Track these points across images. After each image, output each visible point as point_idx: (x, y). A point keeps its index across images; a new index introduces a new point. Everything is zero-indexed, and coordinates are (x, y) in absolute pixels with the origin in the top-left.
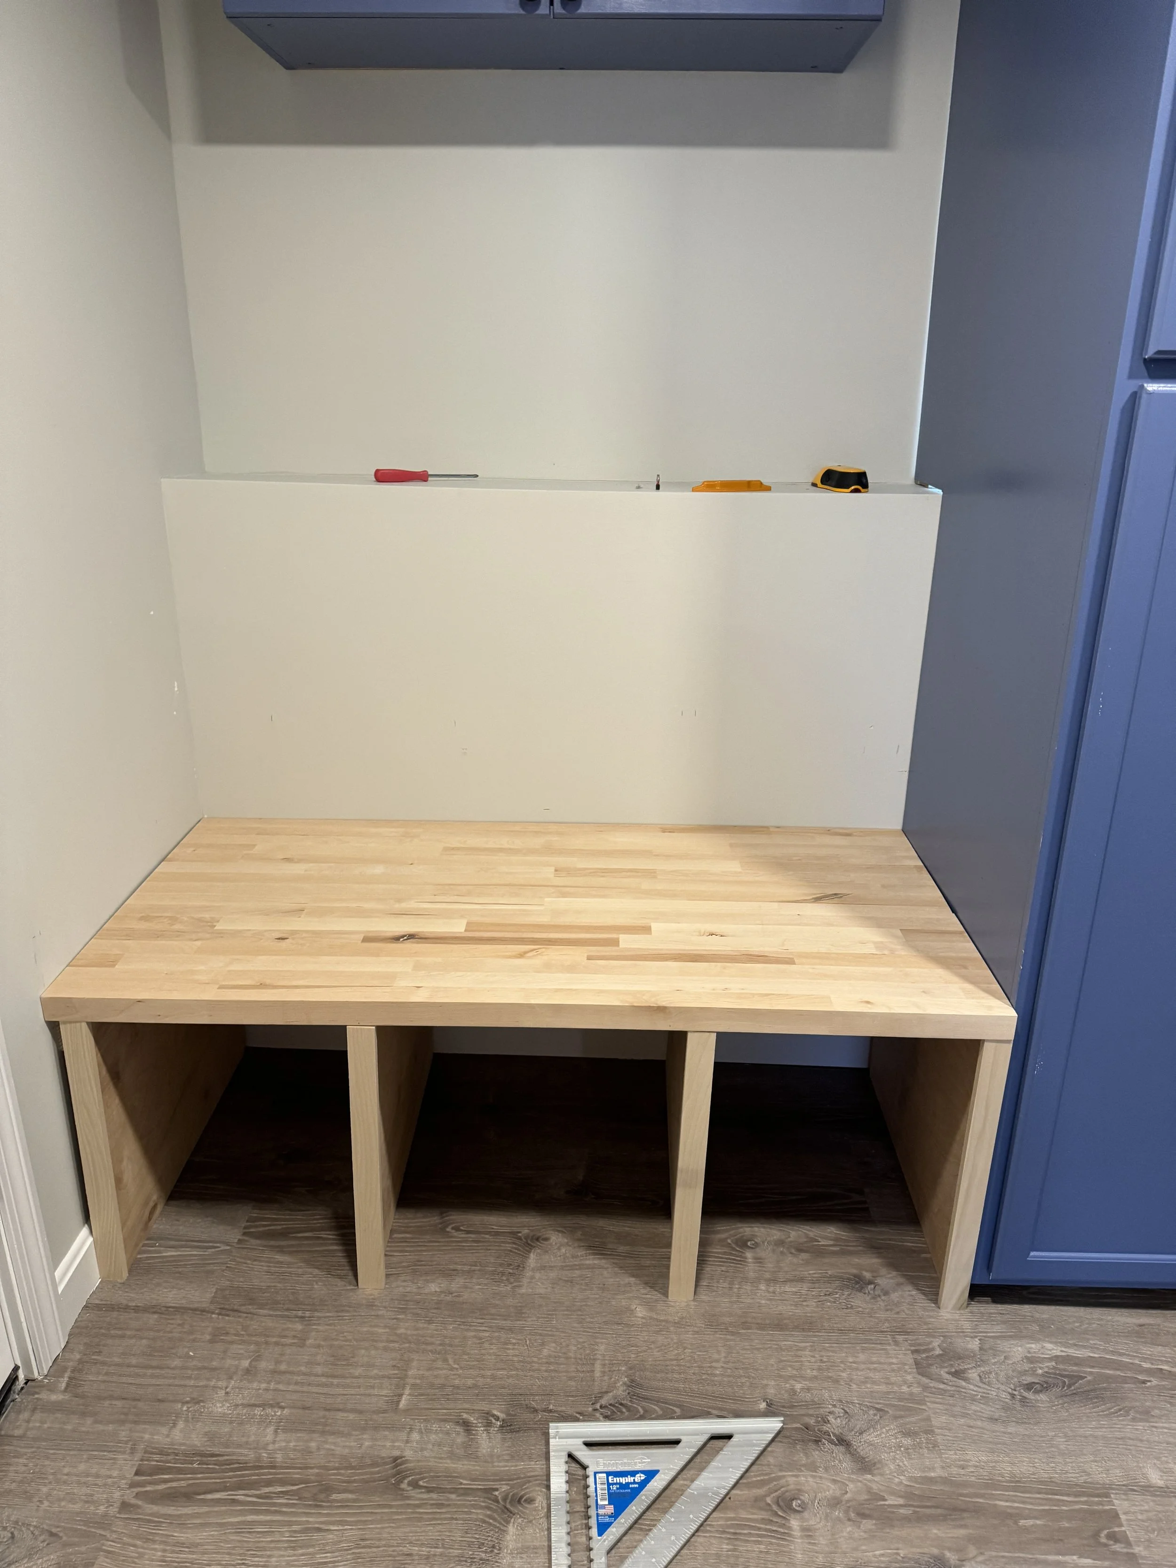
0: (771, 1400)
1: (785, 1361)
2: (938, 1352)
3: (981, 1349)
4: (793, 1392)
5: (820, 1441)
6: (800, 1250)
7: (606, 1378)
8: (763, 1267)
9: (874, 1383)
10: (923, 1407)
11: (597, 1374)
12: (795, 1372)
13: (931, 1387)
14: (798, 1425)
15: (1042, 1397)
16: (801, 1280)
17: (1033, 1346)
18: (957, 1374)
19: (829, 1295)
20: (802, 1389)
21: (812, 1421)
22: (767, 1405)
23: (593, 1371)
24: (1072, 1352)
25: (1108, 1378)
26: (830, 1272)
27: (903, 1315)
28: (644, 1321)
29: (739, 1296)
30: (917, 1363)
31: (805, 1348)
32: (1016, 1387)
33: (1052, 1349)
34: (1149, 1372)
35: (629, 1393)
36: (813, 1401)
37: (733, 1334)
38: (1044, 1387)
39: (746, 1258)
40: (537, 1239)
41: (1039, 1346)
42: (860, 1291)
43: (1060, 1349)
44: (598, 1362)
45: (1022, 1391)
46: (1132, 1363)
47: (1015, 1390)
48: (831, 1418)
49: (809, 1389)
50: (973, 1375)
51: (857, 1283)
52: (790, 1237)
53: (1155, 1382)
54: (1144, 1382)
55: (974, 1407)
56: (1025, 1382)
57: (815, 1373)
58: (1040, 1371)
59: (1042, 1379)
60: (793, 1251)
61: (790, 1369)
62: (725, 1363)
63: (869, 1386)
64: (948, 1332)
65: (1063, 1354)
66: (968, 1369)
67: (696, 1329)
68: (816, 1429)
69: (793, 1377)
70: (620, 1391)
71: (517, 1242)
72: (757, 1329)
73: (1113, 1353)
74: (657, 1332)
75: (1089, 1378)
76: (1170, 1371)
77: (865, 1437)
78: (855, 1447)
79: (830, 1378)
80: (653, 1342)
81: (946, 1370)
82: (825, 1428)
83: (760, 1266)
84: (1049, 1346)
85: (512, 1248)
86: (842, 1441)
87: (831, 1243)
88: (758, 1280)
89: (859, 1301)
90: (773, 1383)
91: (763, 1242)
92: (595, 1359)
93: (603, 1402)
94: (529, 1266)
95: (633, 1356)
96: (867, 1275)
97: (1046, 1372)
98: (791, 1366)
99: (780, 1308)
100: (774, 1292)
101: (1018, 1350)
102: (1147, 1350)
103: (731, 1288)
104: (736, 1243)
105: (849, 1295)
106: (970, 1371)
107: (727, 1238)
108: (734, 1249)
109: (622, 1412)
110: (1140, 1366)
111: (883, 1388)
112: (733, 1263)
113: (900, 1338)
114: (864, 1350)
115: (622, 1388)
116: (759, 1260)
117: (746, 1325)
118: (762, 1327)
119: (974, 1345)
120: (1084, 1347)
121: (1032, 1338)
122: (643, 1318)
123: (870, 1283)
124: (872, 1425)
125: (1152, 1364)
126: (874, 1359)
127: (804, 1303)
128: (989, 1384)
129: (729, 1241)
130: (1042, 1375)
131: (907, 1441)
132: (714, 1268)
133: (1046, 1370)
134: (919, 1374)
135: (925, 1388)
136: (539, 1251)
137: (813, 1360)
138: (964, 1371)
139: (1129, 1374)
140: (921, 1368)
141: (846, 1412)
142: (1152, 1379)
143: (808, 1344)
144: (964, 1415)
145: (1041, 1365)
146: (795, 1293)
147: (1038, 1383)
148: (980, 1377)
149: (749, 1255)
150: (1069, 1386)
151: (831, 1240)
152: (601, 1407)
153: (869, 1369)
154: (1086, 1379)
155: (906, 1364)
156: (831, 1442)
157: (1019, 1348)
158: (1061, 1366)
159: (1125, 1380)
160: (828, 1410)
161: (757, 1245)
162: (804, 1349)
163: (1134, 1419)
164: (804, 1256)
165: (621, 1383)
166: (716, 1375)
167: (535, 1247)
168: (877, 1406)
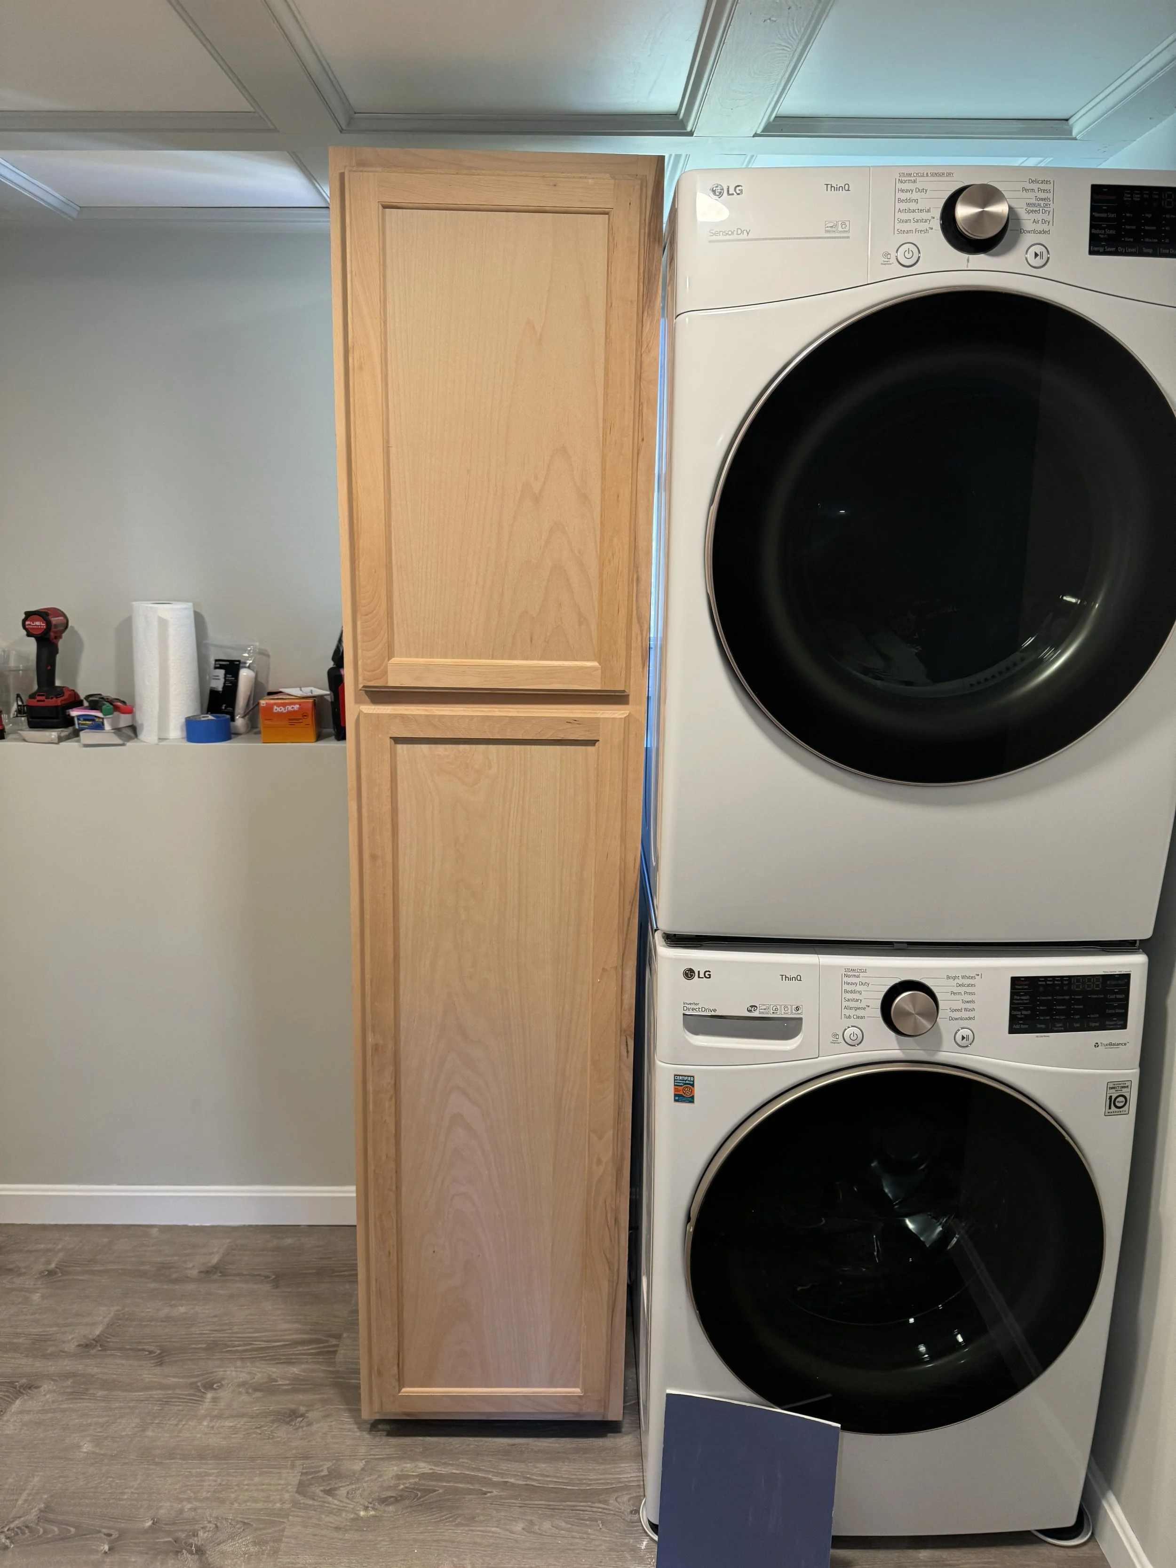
0: (158, 1519)
1: (188, 1485)
2: (325, 1473)
3: (363, 1469)
4: (181, 1511)
5: (181, 1552)
6: (256, 1390)
7: (26, 1505)
8: (216, 1405)
9: (256, 1501)
10: (285, 1520)
11: (20, 1502)
12: (192, 1495)
13: (300, 1504)
14: (170, 1539)
15: (391, 1508)
16: (243, 1415)
17: (408, 1465)
18: (329, 1492)
19: (259, 1428)
20: (190, 1509)
21: (183, 1535)
22: (153, 1523)
23: (17, 1500)
24: (439, 1470)
25: (456, 1491)
26: (271, 1408)
27: (313, 1443)
28: (86, 1455)
29: (180, 1431)
30: (301, 1484)
31: (213, 1473)
32: (373, 1501)
33: (424, 1467)
34: (495, 1485)
35: (39, 1517)
36: (193, 1519)
37: (157, 1464)
38: (397, 1500)
39: (205, 1398)
40: (30, 1388)
41: (413, 1465)
42: (288, 1423)
43: (430, 1467)
44: (27, 1492)
45: (376, 1504)
46: (485, 1478)
47: (371, 1503)
48: (201, 1533)
49: (195, 1509)
50: (343, 1492)
51: (290, 1416)
52: (254, 1378)
53: (495, 1493)
54: (485, 1493)
55: (327, 1519)
56: (383, 1496)
57: (209, 1495)
58: (402, 1487)
59: (400, 1493)
60: (250, 1391)
61: (189, 1492)
62: (137, 1489)
63: (248, 1504)
64: (342, 1456)
65: (431, 1471)
66: (341, 1487)
67: (127, 1461)
68: (183, 1542)
69: (189, 1500)
70: (32, 1516)
71: (12, 1390)
72: (180, 1459)
73: (473, 1469)
74: (92, 1464)
75: (441, 1491)
76: (513, 1484)
77: (223, 1547)
78: (207, 1555)
79: (219, 1498)
80: (83, 1473)
81: (322, 1488)
82: (191, 1541)
83: (213, 1405)
84: (422, 1465)
85: (5, 1396)
86: (200, 1551)
87: (287, 1382)
88: (204, 1417)
89: (282, 1432)
90: (168, 1504)
91: (228, 1384)
92: (25, 1490)
93: (12, 1526)
94: (11, 1411)
95: (60, 1485)
96: (302, 1409)
97: (407, 1488)
98: (190, 1490)
99: (210, 1440)
100: (213, 1427)
101: (392, 1470)
102: (504, 1466)
103: (177, 1425)
104: (204, 1386)
105: (277, 1427)
106: (341, 1489)
107: (197, 1382)
108: (200, 1391)
109: (24, 1533)
110: (490, 1479)
111: (260, 1505)
112: (191, 1403)
113: (298, 1463)
114: (261, 1474)
115: (35, 1513)
116: (215, 1400)
117: (171, 1456)
118: (185, 1457)
119: (358, 1466)
120: (452, 1465)
121: (413, 1459)
122: (85, 1453)
123: (302, 1416)
124: (232, 1537)
125: (502, 1477)
126: (266, 1481)
127: (233, 1436)
128: (352, 1499)
129: (199, 1384)
130: (402, 1490)
131: (253, 1549)
132: (172, 1408)
133: (407, 1485)
134: (297, 1492)
135: (295, 1504)
136: (25, 1398)
137: (214, 1483)
138: (336, 1489)
139: (477, 1487)
140: (302, 1488)
141: (217, 1527)
142: (494, 1491)
143: (216, 1471)
144: (316, 1526)
145: (405, 1481)
146: (230, 1427)
147: (393, 1497)
148: (348, 1493)
149: (209, 1395)
150: (420, 1498)
151: (288, 1380)
152: (8, 1530)
153: (257, 1490)
154: (437, 1492)
155: (290, 1484)
156: (191, 1553)
157: (395, 1468)
158: (423, 1482)
159: (469, 1492)
160: (202, 1526)
161: (220, 1387)
162: (210, 1475)
163: (457, 1525)
164: (259, 1394)
165: (36, 1509)
166: (122, 1500)
167: (24, 1394)
168: (246, 1521)
